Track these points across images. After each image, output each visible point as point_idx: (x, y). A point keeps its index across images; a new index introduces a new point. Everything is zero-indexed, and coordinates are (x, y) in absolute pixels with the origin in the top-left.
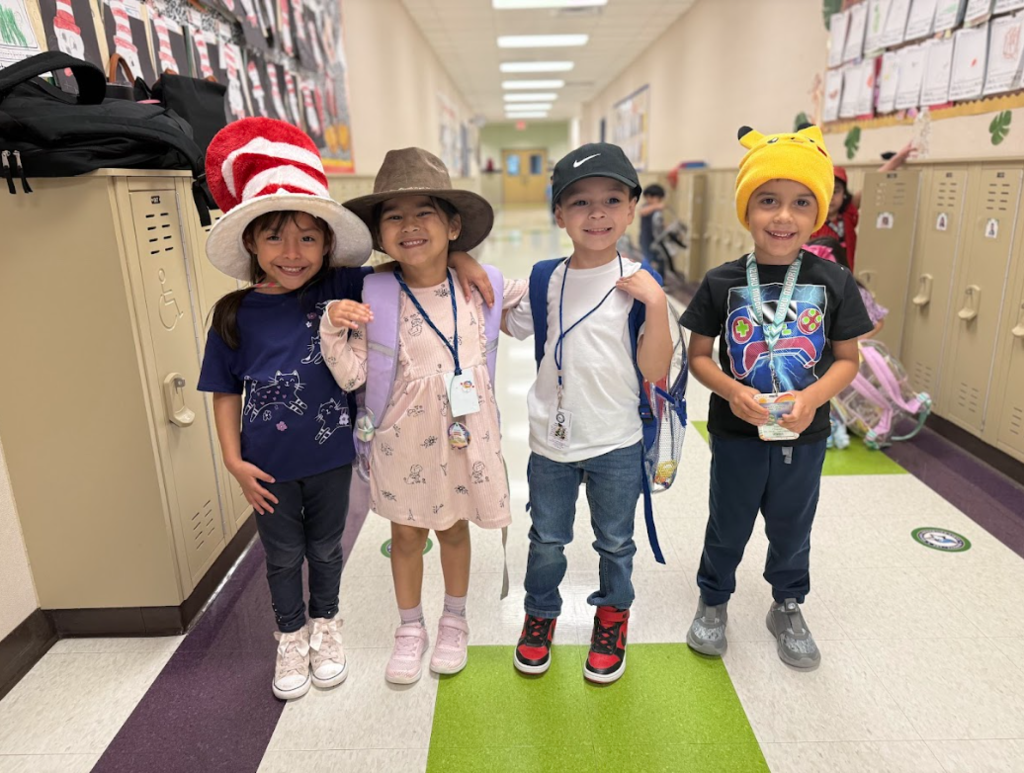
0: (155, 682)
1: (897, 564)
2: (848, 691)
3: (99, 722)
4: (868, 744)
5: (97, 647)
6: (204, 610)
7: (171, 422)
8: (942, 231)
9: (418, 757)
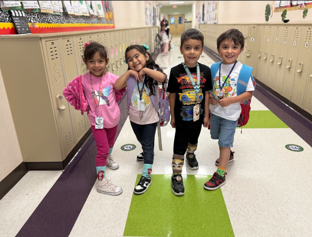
0: (56, 182)
1: (278, 155)
2: (254, 189)
3: (41, 192)
4: (257, 203)
5: (40, 173)
6: (69, 164)
7: (59, 109)
8: (306, 48)
9: (128, 202)
